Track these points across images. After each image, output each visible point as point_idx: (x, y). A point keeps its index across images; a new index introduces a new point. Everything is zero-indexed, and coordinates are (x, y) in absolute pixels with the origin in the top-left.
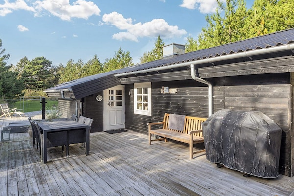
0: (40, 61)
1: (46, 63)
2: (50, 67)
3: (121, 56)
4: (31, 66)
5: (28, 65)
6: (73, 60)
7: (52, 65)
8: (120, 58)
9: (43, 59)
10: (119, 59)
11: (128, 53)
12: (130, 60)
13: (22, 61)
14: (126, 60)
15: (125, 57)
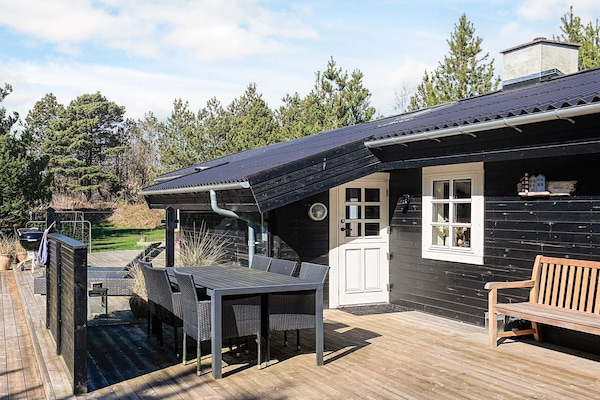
0: (91, 108)
1: (108, 112)
2: (120, 125)
3: (334, 84)
4: (65, 121)
5: (57, 120)
6: (184, 103)
7: (125, 117)
8: (330, 91)
9: (99, 98)
10: (327, 95)
11: (358, 77)
12: (361, 99)
13: (40, 106)
14: (350, 99)
15: (346, 88)
